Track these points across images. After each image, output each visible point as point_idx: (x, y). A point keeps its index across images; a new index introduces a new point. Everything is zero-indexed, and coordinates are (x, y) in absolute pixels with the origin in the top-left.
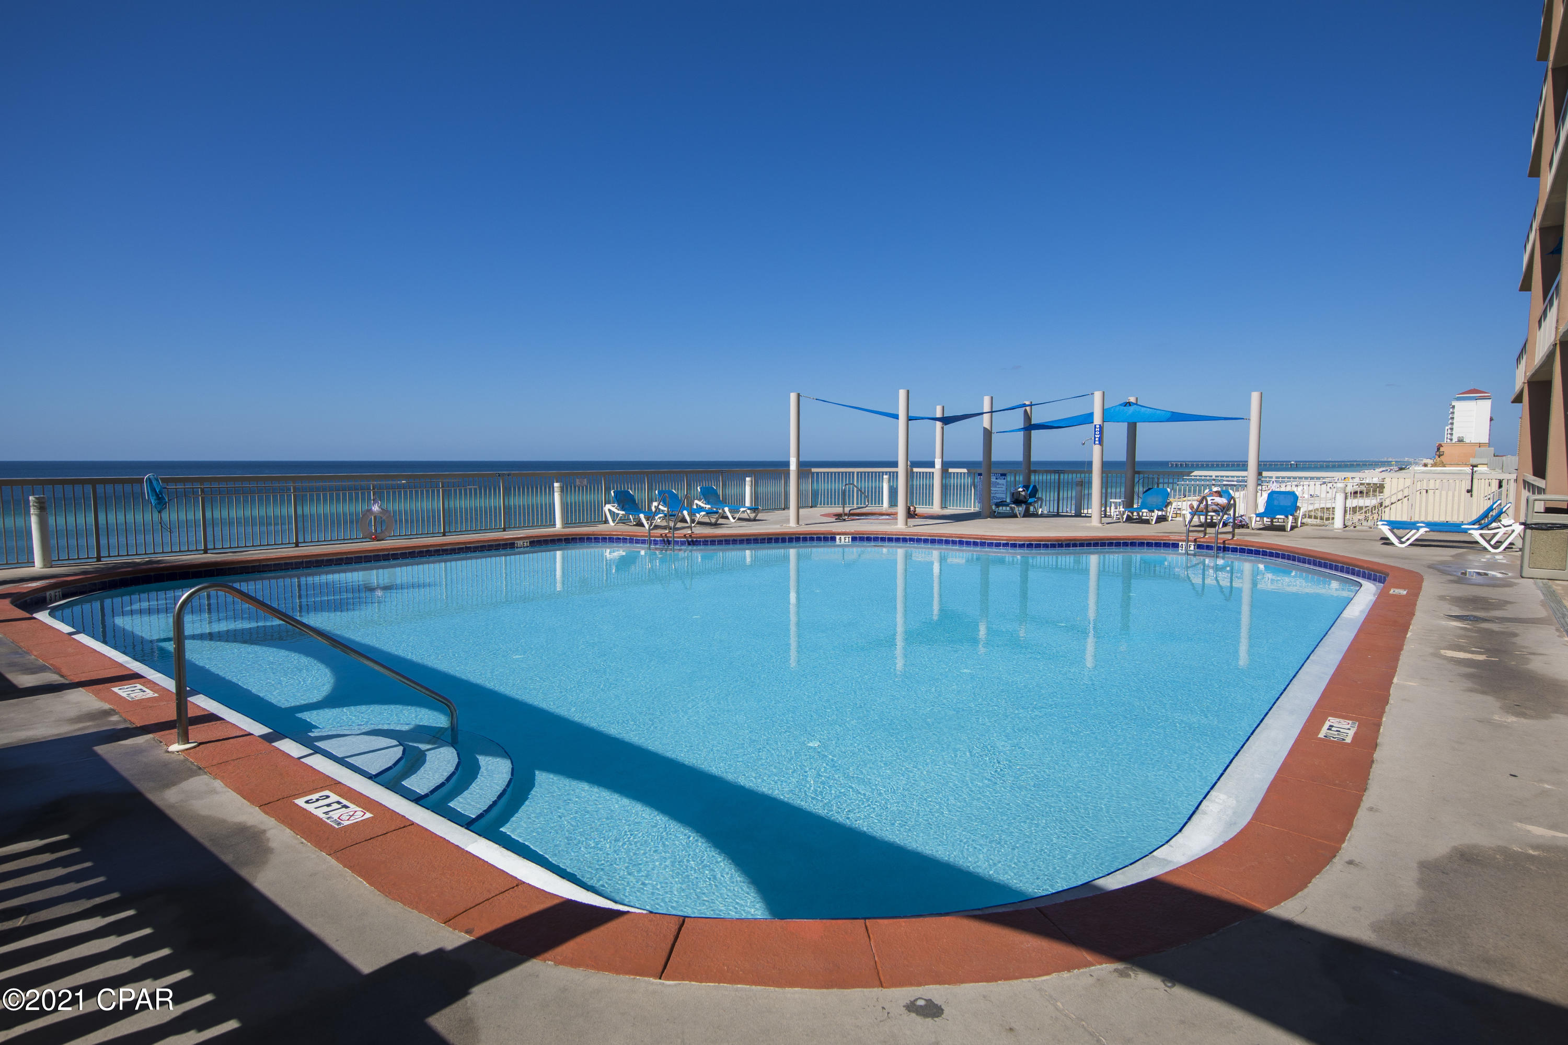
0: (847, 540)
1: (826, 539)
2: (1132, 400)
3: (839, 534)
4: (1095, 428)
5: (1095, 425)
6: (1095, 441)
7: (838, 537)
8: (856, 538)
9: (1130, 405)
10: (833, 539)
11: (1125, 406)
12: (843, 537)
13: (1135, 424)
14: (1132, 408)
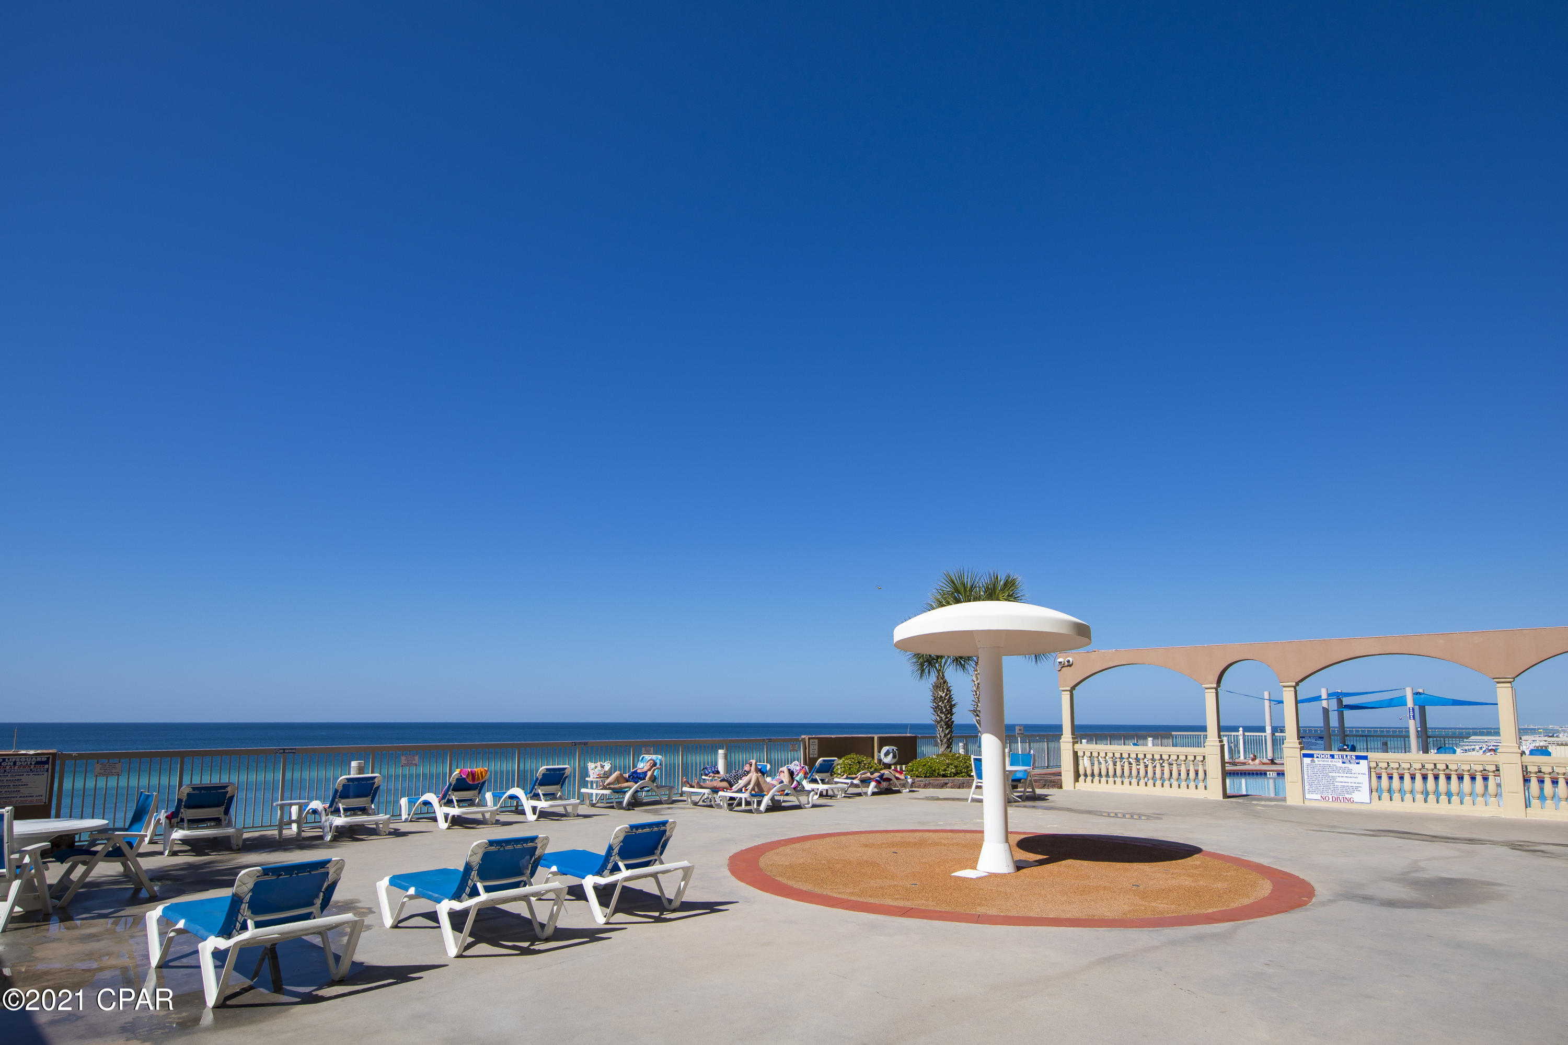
0: (1274, 775)
1: (1261, 774)
2: (1421, 691)
3: (1269, 771)
4: (1409, 709)
5: (1409, 708)
6: (1410, 717)
7: (1268, 773)
8: (1280, 773)
9: (1420, 694)
10: (1265, 774)
11: (1416, 695)
12: (1271, 773)
13: (1424, 707)
14: (1422, 696)
